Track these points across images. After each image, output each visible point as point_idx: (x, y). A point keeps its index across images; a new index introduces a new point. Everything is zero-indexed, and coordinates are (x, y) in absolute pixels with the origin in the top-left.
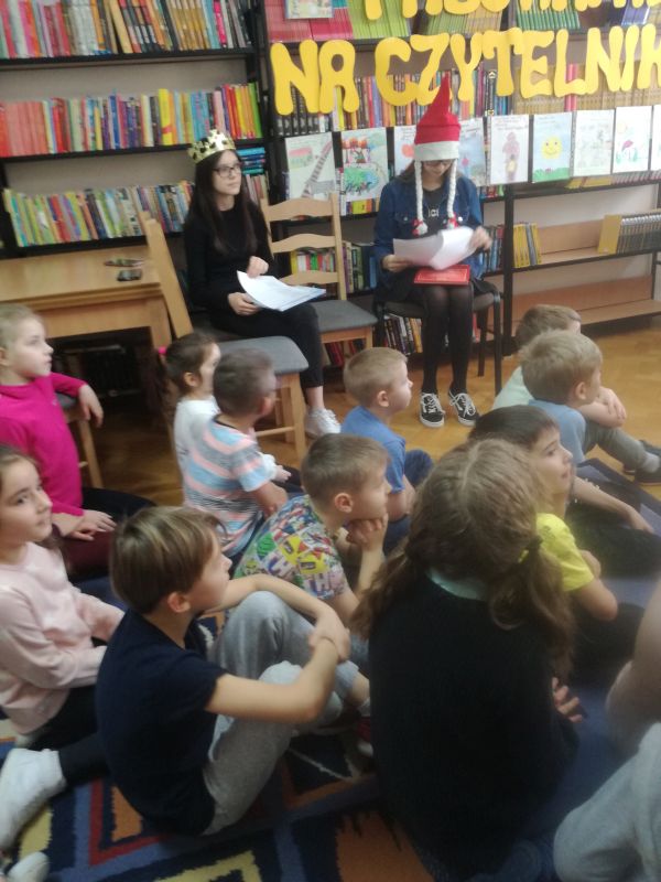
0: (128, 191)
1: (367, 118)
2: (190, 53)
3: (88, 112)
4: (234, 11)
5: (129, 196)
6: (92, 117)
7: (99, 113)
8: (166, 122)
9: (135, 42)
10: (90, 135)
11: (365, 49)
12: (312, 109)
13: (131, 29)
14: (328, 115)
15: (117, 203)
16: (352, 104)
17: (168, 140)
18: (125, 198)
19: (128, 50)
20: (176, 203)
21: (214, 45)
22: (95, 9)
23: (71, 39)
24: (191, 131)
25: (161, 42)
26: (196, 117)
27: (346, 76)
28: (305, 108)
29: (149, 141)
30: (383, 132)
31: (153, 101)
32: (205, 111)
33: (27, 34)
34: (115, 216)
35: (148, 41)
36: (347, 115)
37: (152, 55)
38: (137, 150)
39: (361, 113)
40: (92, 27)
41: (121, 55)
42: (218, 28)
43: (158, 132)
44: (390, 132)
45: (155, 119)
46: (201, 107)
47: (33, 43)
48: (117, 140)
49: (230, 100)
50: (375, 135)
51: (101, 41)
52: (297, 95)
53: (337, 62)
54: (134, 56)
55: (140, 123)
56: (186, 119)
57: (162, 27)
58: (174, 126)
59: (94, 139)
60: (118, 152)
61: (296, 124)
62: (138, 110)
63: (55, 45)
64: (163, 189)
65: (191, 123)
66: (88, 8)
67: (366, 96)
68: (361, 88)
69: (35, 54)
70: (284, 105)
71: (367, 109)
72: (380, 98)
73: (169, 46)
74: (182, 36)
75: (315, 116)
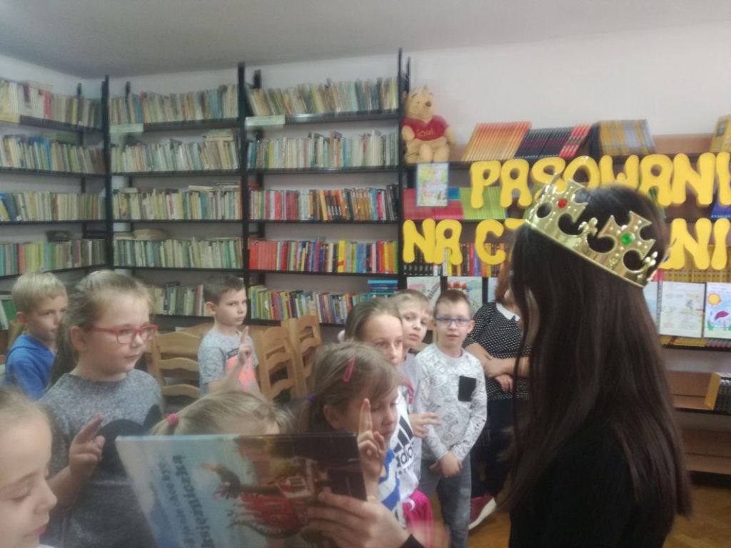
0: (314, 296)
1: (468, 270)
2: (359, 222)
3: (300, 250)
4: (390, 199)
5: (314, 299)
6: (301, 253)
7: (305, 251)
8: (340, 259)
9: (330, 214)
10: (298, 262)
11: (469, 228)
12: (428, 259)
13: (329, 207)
14: (440, 265)
15: (307, 302)
16: (457, 259)
17: (340, 269)
18: (312, 299)
19: (325, 218)
20: (340, 306)
21: (376, 218)
22: (312, 196)
23: (297, 212)
24: (355, 266)
25: (344, 215)
26: (359, 258)
27: (454, 241)
28: (423, 260)
29: (330, 269)
30: (479, 280)
31: (336, 247)
32: (364, 255)
33: (276, 207)
34: (305, 309)
35: (337, 214)
36: (454, 268)
37: (338, 221)
38: (321, 272)
39: (464, 265)
40: (309, 206)
41: (321, 222)
42: (378, 208)
43: (336, 264)
44: (485, 281)
45: (335, 256)
46: (362, 252)
47: (278, 212)
48: (312, 266)
49: (380, 249)
50: (472, 281)
51: (312, 213)
52: (418, 252)
53: (448, 234)
54: (327, 222)
55: (326, 258)
56: (353, 259)
57: (346, 207)
58: (345, 263)
59: (300, 264)
60: (312, 273)
61: (416, 269)
62: (327, 251)
63: (288, 214)
64: (334, 297)
65: (355, 261)
66: (308, 196)
67: (468, 256)
68: (465, 251)
69: (278, 218)
70: (409, 257)
71: (468, 264)
72: (479, 261)
73: (348, 218)
74: (357, 212)
75: (432, 265)
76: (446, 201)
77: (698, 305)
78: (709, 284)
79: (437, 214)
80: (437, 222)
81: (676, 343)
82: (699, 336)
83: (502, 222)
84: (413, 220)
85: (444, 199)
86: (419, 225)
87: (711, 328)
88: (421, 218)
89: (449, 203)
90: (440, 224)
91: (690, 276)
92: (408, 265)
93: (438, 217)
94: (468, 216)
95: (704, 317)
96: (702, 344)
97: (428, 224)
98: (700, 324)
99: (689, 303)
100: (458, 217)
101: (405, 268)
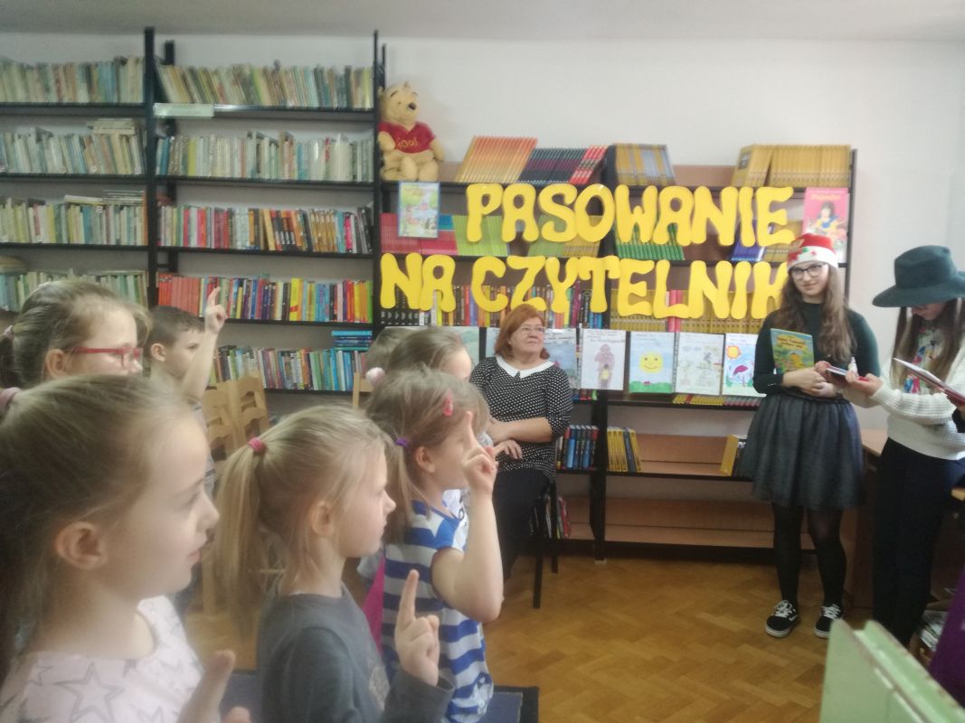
0: (254, 352)
1: (463, 318)
2: (320, 255)
3: (234, 290)
4: (362, 227)
5: (255, 356)
6: (237, 293)
7: (242, 291)
8: (293, 303)
9: (278, 243)
10: (232, 306)
11: (465, 265)
12: (412, 305)
13: (277, 233)
14: (428, 312)
15: (244, 360)
16: (449, 304)
17: (293, 317)
18: (252, 357)
19: (272, 248)
20: (293, 365)
21: (342, 250)
22: (252, 218)
23: (231, 237)
24: (313, 313)
25: (299, 244)
26: (319, 302)
27: (446, 283)
28: (407, 304)
29: (278, 316)
30: (476, 330)
31: (287, 287)
32: (327, 298)
33: (199, 231)
34: (241, 371)
35: (288, 243)
36: (445, 314)
37: (290, 252)
38: (266, 320)
39: (457, 313)
40: (248, 229)
41: (266, 252)
42: (346, 237)
43: (287, 309)
44: (483, 332)
45: (286, 299)
46: (324, 295)
47: (202, 237)
48: (253, 313)
49: (348, 290)
50: (468, 332)
51: (253, 240)
52: (399, 294)
53: (438, 272)
54: (276, 253)
55: (273, 301)
56: (310, 303)
57: (302, 234)
58: (300, 307)
59: (235, 310)
60: (253, 321)
61: (397, 316)
62: (273, 292)
63: (218, 240)
64: (283, 354)
65: (314, 306)
66: (247, 217)
67: (463, 300)
68: (458, 295)
69: (202, 245)
70: (388, 301)
71: (463, 310)
72: (476, 306)
73: (304, 248)
74: (316, 241)
75: (417, 311)
76: (435, 231)
77: (716, 359)
78: (728, 335)
79: (424, 246)
80: (425, 257)
81: (693, 402)
82: (717, 394)
83: (504, 259)
84: (394, 255)
85: (433, 228)
86: (401, 260)
87: (729, 384)
88: (404, 252)
89: (440, 234)
90: (428, 259)
91: (709, 326)
92: (387, 311)
93: (425, 251)
94: (463, 251)
95: (722, 372)
96: (719, 403)
97: (413, 259)
98: (719, 380)
99: (707, 357)
100: (450, 252)
101: (383, 315)
